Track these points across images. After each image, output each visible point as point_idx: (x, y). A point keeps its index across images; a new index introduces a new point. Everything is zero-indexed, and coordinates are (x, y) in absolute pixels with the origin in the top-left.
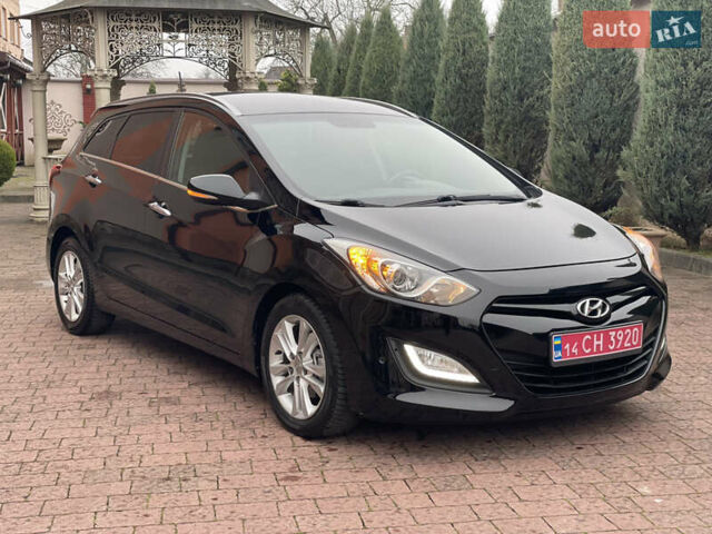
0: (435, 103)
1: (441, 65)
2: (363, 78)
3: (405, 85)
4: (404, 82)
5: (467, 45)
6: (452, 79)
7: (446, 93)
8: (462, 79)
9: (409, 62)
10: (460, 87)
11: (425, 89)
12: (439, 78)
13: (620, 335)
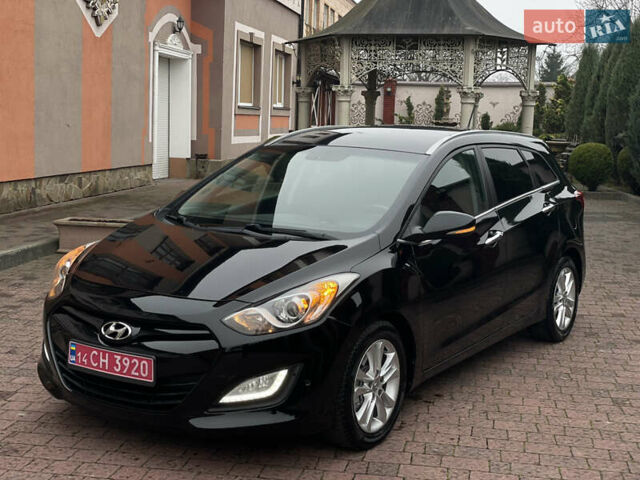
2: (610, 86)
13: (126, 362)
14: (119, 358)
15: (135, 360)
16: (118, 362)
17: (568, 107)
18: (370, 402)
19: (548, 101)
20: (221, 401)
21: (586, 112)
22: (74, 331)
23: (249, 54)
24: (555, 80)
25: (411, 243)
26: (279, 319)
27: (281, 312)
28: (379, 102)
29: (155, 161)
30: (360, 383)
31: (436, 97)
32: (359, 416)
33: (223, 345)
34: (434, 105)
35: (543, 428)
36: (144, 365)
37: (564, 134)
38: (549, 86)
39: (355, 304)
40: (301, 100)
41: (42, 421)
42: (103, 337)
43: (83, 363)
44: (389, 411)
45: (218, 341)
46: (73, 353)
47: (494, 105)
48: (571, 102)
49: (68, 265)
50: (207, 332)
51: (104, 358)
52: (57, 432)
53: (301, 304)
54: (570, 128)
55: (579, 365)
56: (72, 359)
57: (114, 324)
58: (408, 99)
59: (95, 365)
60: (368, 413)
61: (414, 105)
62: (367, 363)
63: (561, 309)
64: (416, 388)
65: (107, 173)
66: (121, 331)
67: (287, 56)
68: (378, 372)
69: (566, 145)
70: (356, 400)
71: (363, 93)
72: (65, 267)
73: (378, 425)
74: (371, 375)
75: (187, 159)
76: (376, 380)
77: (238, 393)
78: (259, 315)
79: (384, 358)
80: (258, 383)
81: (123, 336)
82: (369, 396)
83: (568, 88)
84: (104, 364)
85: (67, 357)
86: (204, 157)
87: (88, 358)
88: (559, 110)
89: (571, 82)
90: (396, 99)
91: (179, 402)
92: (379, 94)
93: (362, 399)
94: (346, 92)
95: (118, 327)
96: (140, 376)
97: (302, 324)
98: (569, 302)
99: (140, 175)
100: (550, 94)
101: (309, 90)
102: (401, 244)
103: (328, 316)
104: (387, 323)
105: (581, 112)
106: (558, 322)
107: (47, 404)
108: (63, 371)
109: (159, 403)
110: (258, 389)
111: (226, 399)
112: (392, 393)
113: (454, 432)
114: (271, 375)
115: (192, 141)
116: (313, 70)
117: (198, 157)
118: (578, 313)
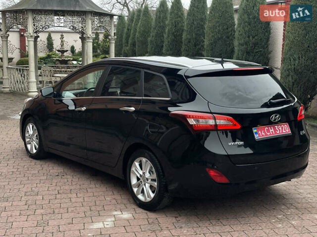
0: (164, 45)
1: (167, 31)
2: (137, 34)
3: (153, 38)
4: (153, 36)
5: (177, 23)
6: (171, 37)
7: (168, 42)
8: (174, 36)
9: (155, 28)
10: (174, 40)
11: (161, 39)
12: (165, 36)
47: (76, 41)
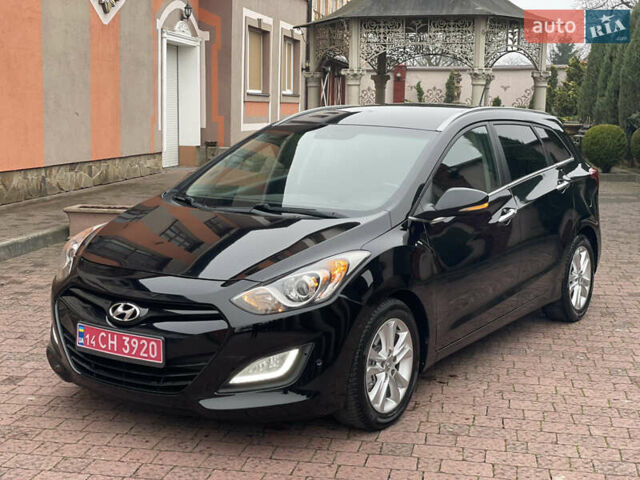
2: (623, 67)
13: (135, 343)
14: (128, 339)
15: (144, 341)
16: (126, 343)
17: (580, 89)
18: (383, 381)
19: (560, 84)
20: (231, 382)
21: (598, 94)
22: (83, 313)
23: (258, 41)
24: (567, 63)
25: (424, 221)
26: (289, 298)
27: (291, 291)
28: (389, 85)
29: (165, 150)
30: (373, 363)
31: (446, 81)
32: (372, 396)
33: (232, 325)
34: (444, 91)
35: (561, 407)
36: (153, 346)
37: (576, 117)
38: (560, 69)
39: (366, 283)
40: (309, 85)
41: (53, 404)
42: (111, 320)
43: (91, 345)
44: (402, 392)
45: (227, 321)
46: (82, 335)
47: (505, 89)
48: (583, 84)
49: (76, 247)
50: (216, 312)
51: (113, 339)
52: (66, 416)
53: (311, 282)
54: (583, 110)
55: (596, 344)
56: (80, 341)
57: (122, 304)
58: (419, 84)
59: (104, 347)
60: (381, 394)
61: (425, 90)
62: (380, 343)
63: (576, 288)
64: (429, 368)
65: (117, 161)
66: (129, 312)
67: (296, 42)
68: (391, 352)
69: (578, 128)
70: (368, 380)
71: (373, 77)
72: (72, 249)
73: (391, 405)
74: (383, 354)
75: (198, 147)
76: (389, 360)
77: (248, 374)
78: (269, 294)
79: (397, 338)
80: (269, 363)
81: (131, 317)
82: (382, 376)
83: (580, 70)
84: (112, 345)
85: (75, 339)
86: (214, 144)
87: (96, 340)
88: (570, 92)
89: (583, 64)
90: (407, 85)
91: (190, 383)
92: (388, 78)
93: (374, 379)
94: (355, 75)
95: (126, 308)
96: (149, 357)
97: (312, 303)
98: (585, 281)
99: (150, 163)
100: (562, 77)
101: (318, 75)
102: (413, 222)
103: (338, 294)
104: (399, 302)
105: (594, 94)
106: (573, 301)
107: (57, 387)
108: (72, 353)
109: (169, 384)
110: (269, 370)
111: (237, 380)
112: (405, 372)
113: (469, 412)
114: (282, 354)
115: (202, 129)
116: (321, 54)
117: (208, 144)
118: (593, 293)
